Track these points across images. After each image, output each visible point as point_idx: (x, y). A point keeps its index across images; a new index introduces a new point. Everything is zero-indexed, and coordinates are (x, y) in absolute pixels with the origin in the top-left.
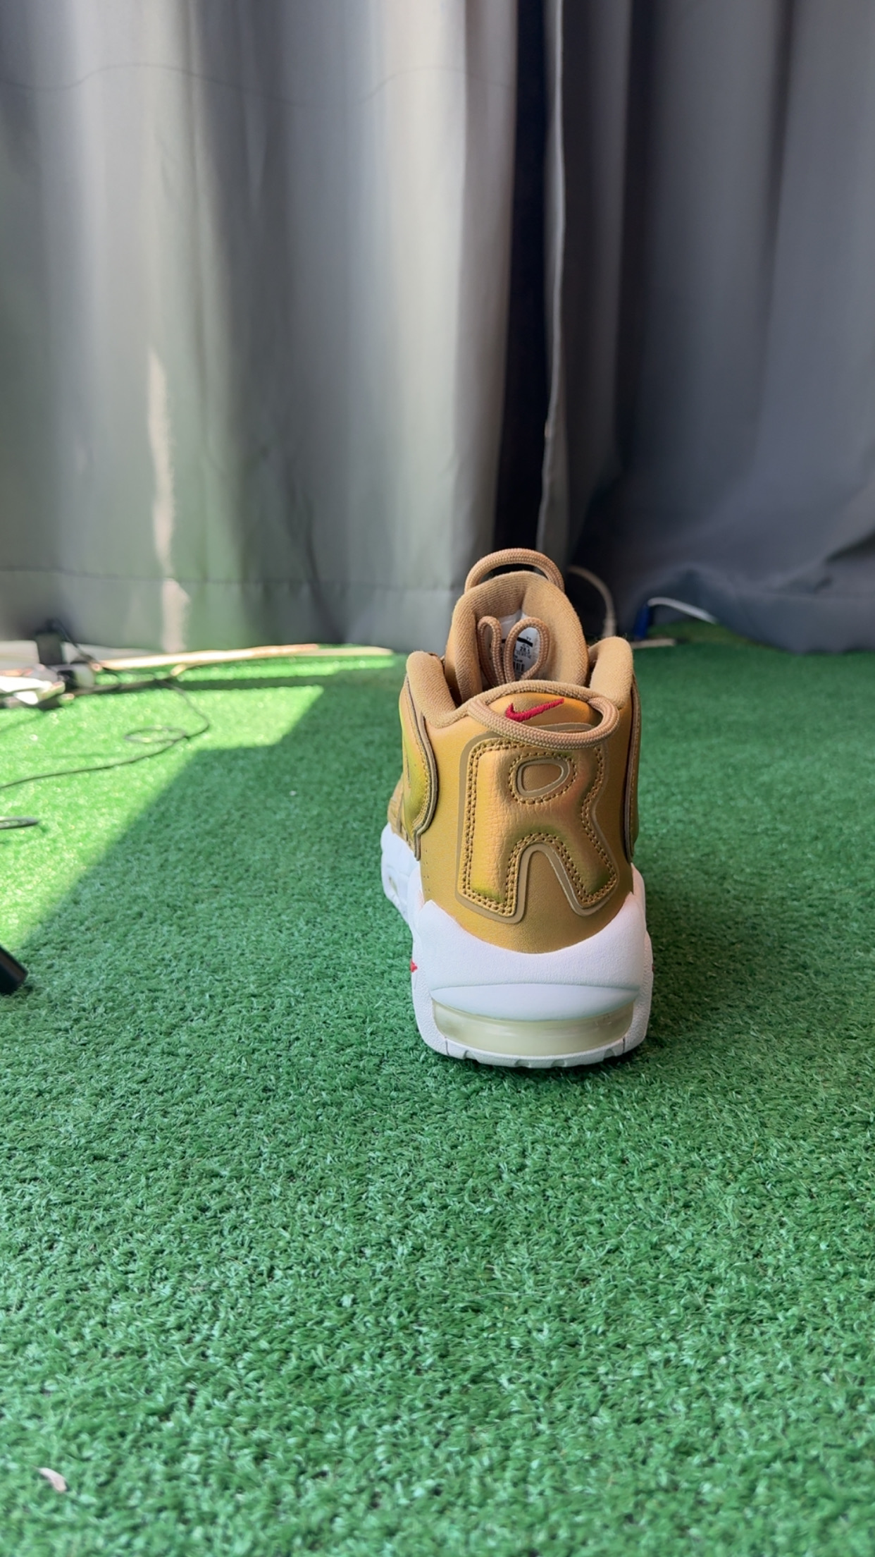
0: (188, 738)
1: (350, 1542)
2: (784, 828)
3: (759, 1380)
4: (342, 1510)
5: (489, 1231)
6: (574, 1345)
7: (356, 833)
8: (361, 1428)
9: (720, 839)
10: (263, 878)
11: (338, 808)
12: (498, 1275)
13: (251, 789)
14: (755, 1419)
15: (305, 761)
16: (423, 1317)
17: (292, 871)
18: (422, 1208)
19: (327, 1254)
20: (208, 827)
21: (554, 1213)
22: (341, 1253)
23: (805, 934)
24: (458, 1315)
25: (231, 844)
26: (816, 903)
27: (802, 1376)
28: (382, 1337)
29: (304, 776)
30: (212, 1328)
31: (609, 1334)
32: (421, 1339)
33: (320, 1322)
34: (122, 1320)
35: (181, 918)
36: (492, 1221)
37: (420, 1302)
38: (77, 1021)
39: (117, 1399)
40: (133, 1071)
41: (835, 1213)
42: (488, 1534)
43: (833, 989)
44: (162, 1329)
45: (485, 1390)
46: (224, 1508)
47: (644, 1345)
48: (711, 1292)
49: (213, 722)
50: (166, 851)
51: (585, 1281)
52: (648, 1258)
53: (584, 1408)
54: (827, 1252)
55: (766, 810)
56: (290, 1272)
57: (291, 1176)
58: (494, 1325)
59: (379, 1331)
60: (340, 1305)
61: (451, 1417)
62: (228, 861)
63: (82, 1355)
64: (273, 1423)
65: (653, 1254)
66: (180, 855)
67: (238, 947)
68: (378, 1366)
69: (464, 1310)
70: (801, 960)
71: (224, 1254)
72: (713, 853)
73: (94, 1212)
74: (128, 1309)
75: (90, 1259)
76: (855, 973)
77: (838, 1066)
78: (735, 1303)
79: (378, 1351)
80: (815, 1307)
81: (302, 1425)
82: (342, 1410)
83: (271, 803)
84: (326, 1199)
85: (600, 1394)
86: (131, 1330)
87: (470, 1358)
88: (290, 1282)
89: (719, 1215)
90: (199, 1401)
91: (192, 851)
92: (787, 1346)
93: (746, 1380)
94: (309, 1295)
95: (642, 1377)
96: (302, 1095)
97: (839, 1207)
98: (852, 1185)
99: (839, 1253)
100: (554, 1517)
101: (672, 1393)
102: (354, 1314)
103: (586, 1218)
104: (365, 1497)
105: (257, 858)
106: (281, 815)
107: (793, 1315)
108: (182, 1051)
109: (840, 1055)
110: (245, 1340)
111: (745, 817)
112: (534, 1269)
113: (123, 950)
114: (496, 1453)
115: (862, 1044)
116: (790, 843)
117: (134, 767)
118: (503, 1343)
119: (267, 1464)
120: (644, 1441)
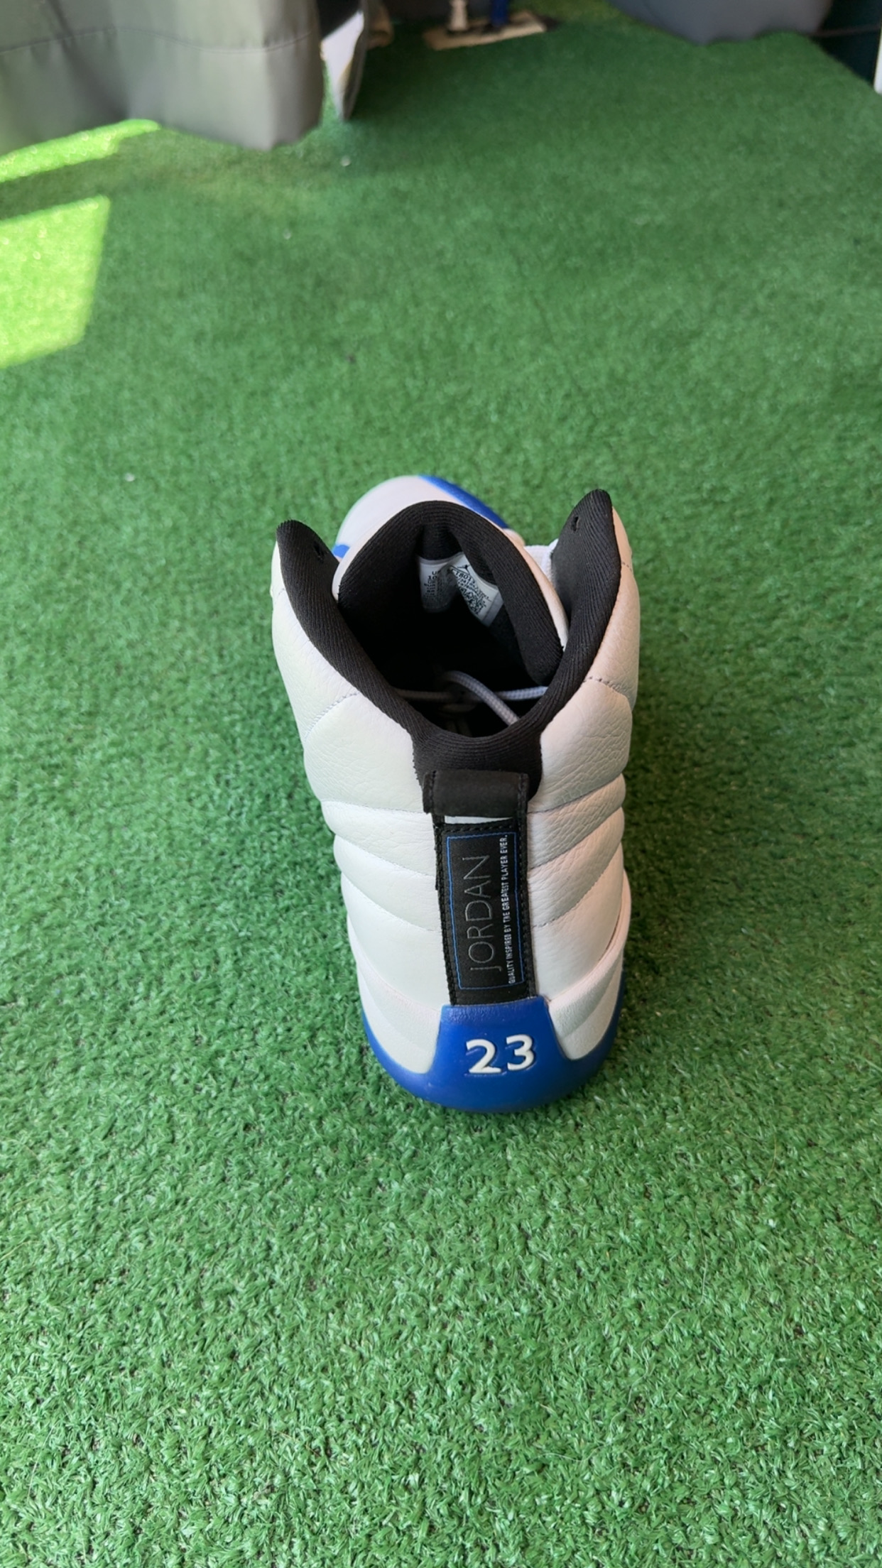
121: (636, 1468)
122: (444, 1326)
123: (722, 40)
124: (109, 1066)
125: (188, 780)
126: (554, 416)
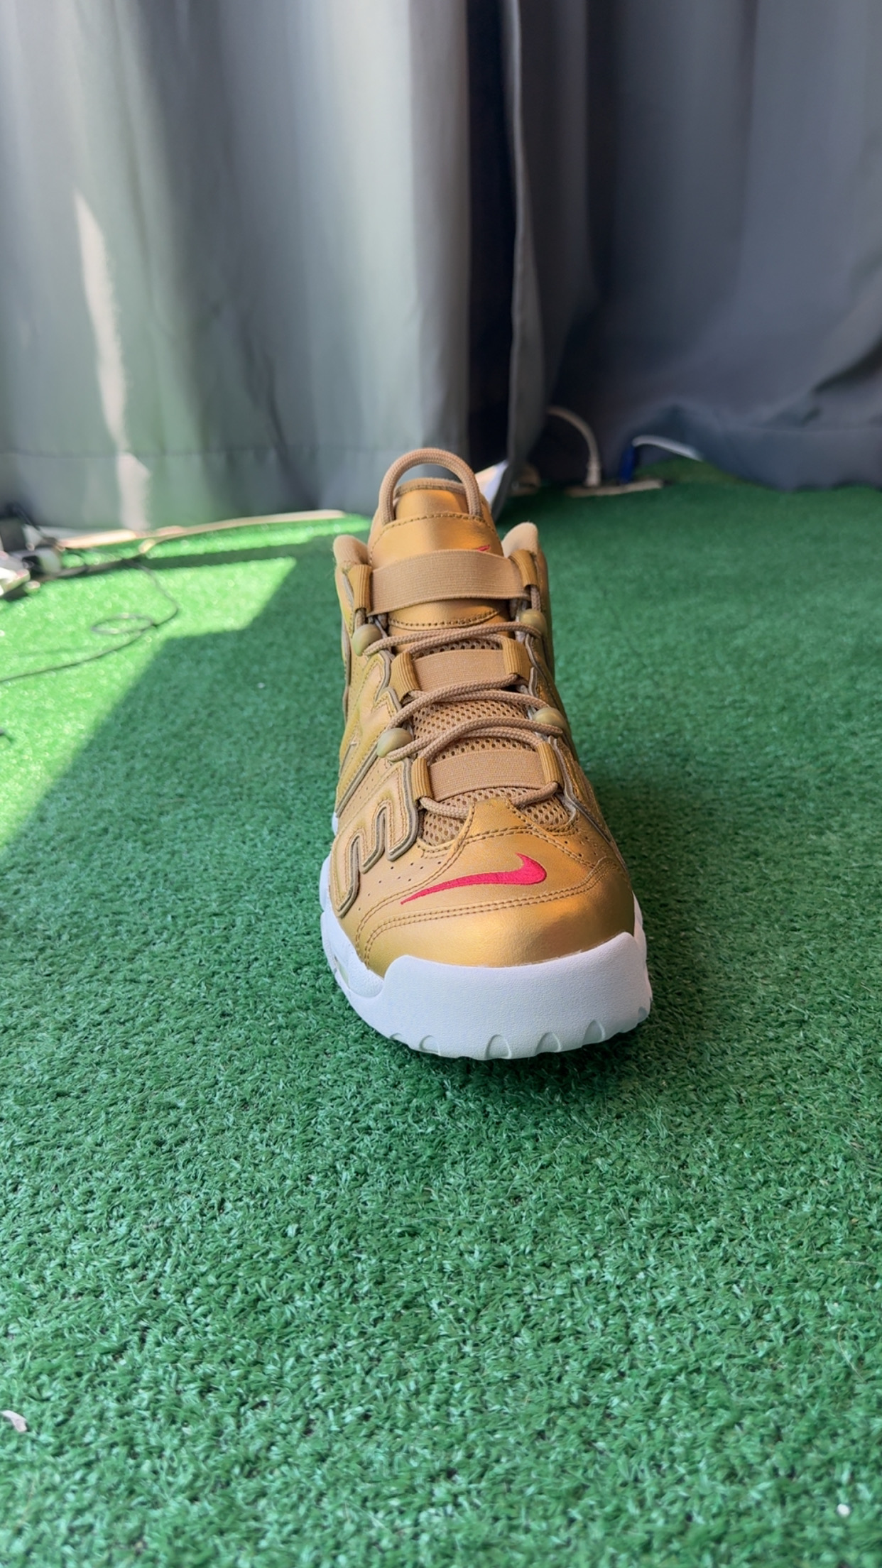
0: (156, 626)
1: (285, 1468)
2: (752, 699)
3: (672, 1295)
4: (279, 1438)
5: (429, 1152)
6: (502, 1265)
7: (322, 729)
8: (299, 1358)
9: (688, 715)
10: (228, 783)
11: (307, 700)
12: (435, 1197)
13: (218, 682)
14: (666, 1333)
15: (275, 648)
16: (362, 1243)
17: (257, 775)
18: (368, 1131)
19: (275, 1183)
20: (174, 729)
21: (492, 1129)
22: (289, 1182)
23: (761, 818)
24: (395, 1240)
25: (197, 747)
26: (775, 783)
27: (714, 1287)
28: (322, 1266)
29: (273, 665)
30: (164, 1264)
31: (537, 1254)
32: (359, 1267)
33: (267, 1253)
34: (81, 1260)
35: (145, 833)
36: (433, 1141)
37: (360, 1229)
38: (42, 950)
39: (75, 1340)
40: (96, 1001)
41: (761, 1119)
42: (411, 1454)
43: (781, 878)
44: (119, 1268)
45: (417, 1315)
46: (170, 1441)
47: (568, 1264)
48: (636, 1206)
49: (182, 606)
50: (132, 758)
51: (517, 1199)
52: (579, 1172)
53: (507, 1329)
54: (750, 1161)
55: (736, 679)
56: (240, 1204)
57: (245, 1104)
58: (429, 1248)
59: (320, 1260)
60: (285, 1235)
61: (383, 1343)
62: (194, 766)
63: (42, 1297)
64: (217, 1357)
65: (583, 1168)
66: (146, 762)
67: (202, 861)
68: (317, 1296)
69: (401, 1235)
70: (753, 847)
71: (178, 1189)
72: (679, 731)
73: (56, 1151)
74: (86, 1249)
75: (51, 1201)
76: (806, 859)
77: (779, 961)
78: (658, 1216)
79: (318, 1281)
80: (733, 1217)
81: (244, 1358)
82: (283, 1341)
83: (238, 697)
84: (277, 1127)
85: (523, 1315)
86: (89, 1269)
87: (404, 1283)
88: (240, 1214)
89: (650, 1126)
90: (150, 1339)
91: (158, 757)
92: (701, 1259)
93: (662, 1294)
94: (257, 1227)
95: (564, 1296)
96: (257, 1019)
97: (766, 1112)
98: (780, 1088)
99: (762, 1161)
100: (472, 1436)
101: (591, 1312)
102: (298, 1243)
103: (523, 1134)
104: (299, 1425)
105: (223, 762)
106: (248, 712)
107: (711, 1227)
108: (145, 977)
109: (782, 949)
110: (195, 1276)
111: (715, 689)
112: (470, 1189)
113: (88, 870)
114: (422, 1377)
115: (804, 937)
116: (757, 716)
117: (101, 664)
118: (436, 1267)
119: (211, 1397)
120: (560, 1359)
121: (503, 1240)
122: (354, 1140)
123: (807, 487)
124: (120, 976)
125: (247, 831)
126: (611, 663)
